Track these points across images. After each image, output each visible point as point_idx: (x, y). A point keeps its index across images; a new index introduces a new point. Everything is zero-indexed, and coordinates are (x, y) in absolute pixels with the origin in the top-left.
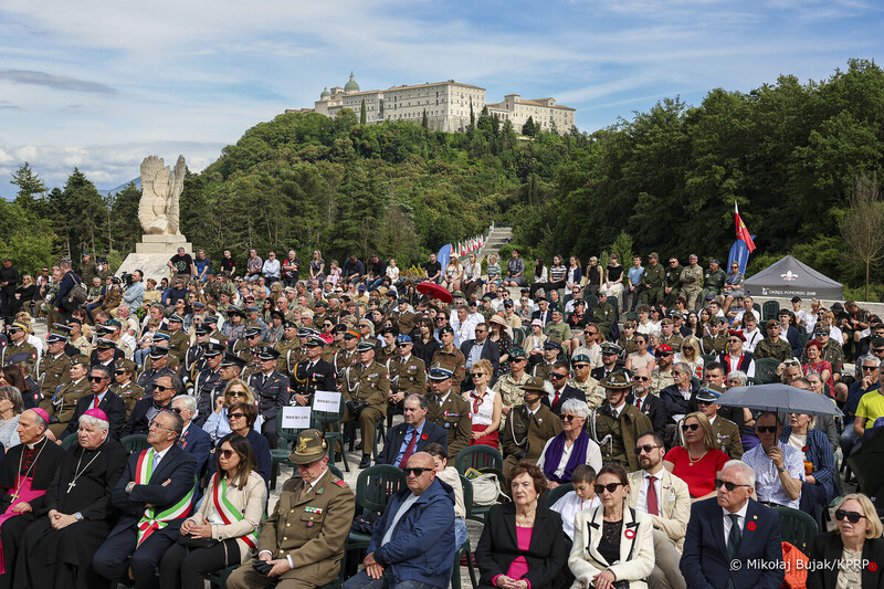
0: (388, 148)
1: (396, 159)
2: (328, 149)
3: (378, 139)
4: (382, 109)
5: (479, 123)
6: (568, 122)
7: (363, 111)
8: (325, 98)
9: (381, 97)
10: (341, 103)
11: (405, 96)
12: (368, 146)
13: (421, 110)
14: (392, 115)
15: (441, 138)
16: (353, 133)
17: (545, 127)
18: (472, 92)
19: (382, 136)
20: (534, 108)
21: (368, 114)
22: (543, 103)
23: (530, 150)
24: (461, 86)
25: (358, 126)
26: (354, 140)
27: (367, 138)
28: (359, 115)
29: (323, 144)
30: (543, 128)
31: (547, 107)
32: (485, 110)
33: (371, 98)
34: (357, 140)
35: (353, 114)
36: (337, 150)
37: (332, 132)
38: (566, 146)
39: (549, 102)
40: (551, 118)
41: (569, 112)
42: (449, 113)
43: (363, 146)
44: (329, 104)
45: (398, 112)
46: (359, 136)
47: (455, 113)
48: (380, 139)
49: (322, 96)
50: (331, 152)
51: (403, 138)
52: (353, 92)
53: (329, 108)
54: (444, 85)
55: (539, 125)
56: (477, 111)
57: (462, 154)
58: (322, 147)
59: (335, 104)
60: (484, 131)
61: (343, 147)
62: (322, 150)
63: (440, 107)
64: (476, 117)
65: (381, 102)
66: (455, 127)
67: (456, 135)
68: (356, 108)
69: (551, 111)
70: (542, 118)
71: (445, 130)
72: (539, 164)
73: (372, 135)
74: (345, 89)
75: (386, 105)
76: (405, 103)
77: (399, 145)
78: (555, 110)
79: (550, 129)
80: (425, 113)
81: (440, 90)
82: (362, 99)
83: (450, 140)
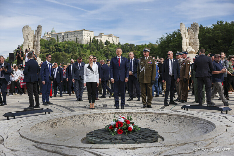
0: (66, 49)
1: (69, 52)
2: (48, 50)
3: (63, 47)
4: (63, 38)
5: (92, 41)
6: (117, 41)
7: (58, 39)
8: (46, 35)
9: (63, 34)
10: (51, 36)
11: (70, 34)
12: (60, 48)
13: (75, 38)
14: (67, 39)
15: (82, 46)
16: (55, 45)
17: (111, 42)
18: (90, 32)
19: (64, 46)
20: (108, 37)
21: (59, 39)
22: (110, 36)
23: (108, 49)
24: (87, 31)
25: (57, 43)
26: (56, 47)
27: (60, 46)
28: (57, 40)
29: (46, 48)
30: (110, 43)
31: (111, 37)
32: (94, 38)
33: (60, 35)
34: (57, 47)
35: (54, 39)
36: (51, 50)
37: (48, 45)
39: (112, 35)
40: (113, 40)
41: (117, 38)
42: (84, 39)
43: (58, 48)
44: (47, 37)
45: (68, 39)
46: (57, 46)
47: (85, 39)
48: (64, 47)
49: (45, 34)
50: (49, 50)
51: (71, 46)
52: (54, 33)
53: (47, 38)
54: (82, 31)
55: (109, 42)
56: (92, 38)
57: (88, 51)
58: (46, 49)
59: (49, 37)
60: (94, 44)
61: (53, 49)
62: (46, 50)
63: (81, 37)
64: (92, 40)
65: (63, 36)
66: (86, 43)
67: (86, 45)
68: (56, 38)
69: (113, 38)
70: (110, 40)
71: (83, 44)
72: (111, 53)
73: (61, 45)
74: (51, 32)
75: (65, 37)
76: (70, 36)
77: (69, 48)
78: (114, 38)
79: (112, 43)
80: (76, 39)
81: (81, 32)
82: (57, 35)
83: (84, 46)
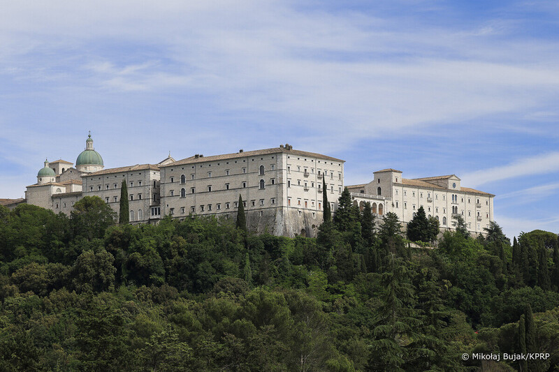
0: (179, 266)
1: (195, 284)
2: (68, 269)
3: (159, 250)
4: (157, 198)
5: (335, 218)
6: (483, 215)
7: (124, 202)
8: (46, 180)
9: (155, 176)
10: (76, 188)
11: (200, 172)
12: (141, 261)
13: (232, 197)
14: (177, 207)
15: (272, 246)
16: (112, 240)
17: (448, 225)
18: (322, 166)
19: (167, 246)
20: (425, 192)
21: (132, 206)
22: (438, 184)
24: (305, 155)
25: (118, 228)
26: (114, 253)
27: (139, 249)
28: (116, 208)
29: (50, 261)
31: (446, 190)
32: (345, 197)
33: (136, 178)
34: (122, 252)
36: (85, 271)
37: (66, 240)
38: (497, 258)
39: (451, 182)
40: (455, 209)
41: (483, 200)
42: (285, 203)
43: (132, 263)
44: (54, 190)
45: (188, 202)
46: (125, 246)
47: (294, 203)
48: (164, 251)
49: (40, 175)
50: (74, 274)
51: (207, 248)
52: (93, 169)
53: (54, 197)
54: (275, 154)
55: (435, 222)
56: (334, 198)
57: (316, 276)
58: (56, 266)
59: (64, 190)
60: (346, 233)
61: (97, 264)
62: (55, 271)
63: (269, 192)
64: (332, 210)
65: (156, 185)
66: (296, 226)
67: (298, 241)
68: (111, 196)
69: (454, 198)
70: (440, 208)
71: (279, 233)
72: (456, 289)
73: (149, 243)
74: (79, 163)
75: (165, 191)
76: (200, 186)
77: (200, 260)
78: (460, 196)
79: (454, 229)
80: (241, 204)
81: (266, 163)
82: (119, 180)
83: (289, 249)
